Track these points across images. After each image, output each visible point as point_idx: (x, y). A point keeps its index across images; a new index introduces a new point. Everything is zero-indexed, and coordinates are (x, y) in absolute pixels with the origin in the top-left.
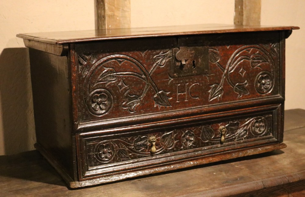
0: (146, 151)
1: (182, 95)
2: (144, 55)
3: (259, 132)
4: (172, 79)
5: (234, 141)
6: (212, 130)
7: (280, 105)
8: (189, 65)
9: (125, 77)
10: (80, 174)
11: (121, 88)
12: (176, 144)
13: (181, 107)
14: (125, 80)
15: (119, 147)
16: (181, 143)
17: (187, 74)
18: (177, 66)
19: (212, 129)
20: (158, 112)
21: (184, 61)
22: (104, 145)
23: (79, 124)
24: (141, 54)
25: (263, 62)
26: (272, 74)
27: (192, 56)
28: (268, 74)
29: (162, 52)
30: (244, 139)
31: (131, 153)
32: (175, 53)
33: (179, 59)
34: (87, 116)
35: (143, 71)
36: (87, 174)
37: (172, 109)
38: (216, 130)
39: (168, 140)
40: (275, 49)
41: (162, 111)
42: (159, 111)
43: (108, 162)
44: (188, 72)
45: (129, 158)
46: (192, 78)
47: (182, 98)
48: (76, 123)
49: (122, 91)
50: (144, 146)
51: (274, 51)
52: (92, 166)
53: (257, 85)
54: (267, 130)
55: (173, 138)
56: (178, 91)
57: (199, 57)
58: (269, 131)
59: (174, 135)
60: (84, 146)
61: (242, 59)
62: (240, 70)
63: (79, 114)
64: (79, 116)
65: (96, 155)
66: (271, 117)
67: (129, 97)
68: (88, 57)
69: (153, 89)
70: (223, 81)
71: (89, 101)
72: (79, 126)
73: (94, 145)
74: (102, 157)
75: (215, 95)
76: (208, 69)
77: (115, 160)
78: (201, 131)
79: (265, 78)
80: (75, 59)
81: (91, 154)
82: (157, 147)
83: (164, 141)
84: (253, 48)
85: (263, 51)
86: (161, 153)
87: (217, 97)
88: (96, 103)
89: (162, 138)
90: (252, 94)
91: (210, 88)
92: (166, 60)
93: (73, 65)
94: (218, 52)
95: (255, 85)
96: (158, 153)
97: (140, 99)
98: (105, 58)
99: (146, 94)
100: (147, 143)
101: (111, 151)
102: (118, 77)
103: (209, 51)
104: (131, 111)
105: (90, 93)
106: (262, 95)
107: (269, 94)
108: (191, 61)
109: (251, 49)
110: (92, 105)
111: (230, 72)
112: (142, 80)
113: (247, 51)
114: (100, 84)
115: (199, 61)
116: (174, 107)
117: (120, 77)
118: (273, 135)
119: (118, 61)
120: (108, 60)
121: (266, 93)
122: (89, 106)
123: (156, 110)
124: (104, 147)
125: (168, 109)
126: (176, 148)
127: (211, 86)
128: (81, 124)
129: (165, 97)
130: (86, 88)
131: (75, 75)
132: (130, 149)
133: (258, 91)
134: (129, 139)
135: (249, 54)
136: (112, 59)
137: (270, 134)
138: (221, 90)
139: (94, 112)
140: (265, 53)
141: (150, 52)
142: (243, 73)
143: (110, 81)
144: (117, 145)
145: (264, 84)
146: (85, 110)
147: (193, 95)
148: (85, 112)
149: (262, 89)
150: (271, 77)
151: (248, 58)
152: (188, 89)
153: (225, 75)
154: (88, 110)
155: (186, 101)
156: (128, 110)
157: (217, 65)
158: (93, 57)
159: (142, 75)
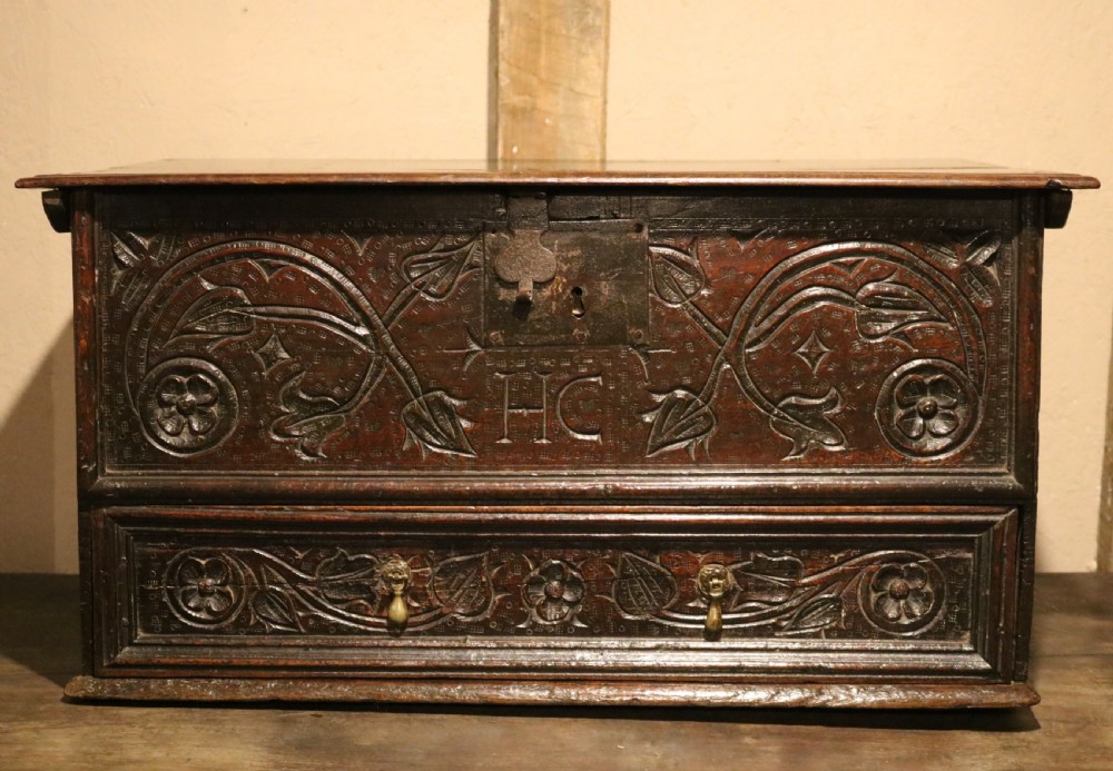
0: (369, 613)
1: (525, 418)
2: (366, 252)
3: (905, 621)
4: (482, 352)
5: (772, 636)
6: (663, 574)
7: (1010, 513)
8: (554, 303)
9: (283, 324)
10: (101, 652)
11: (269, 365)
12: (500, 607)
13: (516, 464)
14: (285, 334)
15: (261, 582)
16: (522, 605)
17: (545, 339)
18: (504, 303)
19: (663, 570)
20: (416, 467)
21: (530, 285)
22: (203, 562)
23: (103, 471)
24: (351, 245)
25: (921, 318)
26: (971, 377)
27: (569, 269)
28: (946, 373)
29: (440, 246)
30: (823, 634)
31: (304, 608)
32: (496, 251)
33: (510, 275)
34: (136, 449)
35: (358, 310)
36: (125, 653)
37: (476, 465)
38: (685, 577)
39: (466, 585)
40: (992, 270)
41: (434, 469)
42: (423, 469)
43: (212, 627)
44: (553, 331)
45: (297, 628)
46: (570, 357)
47: (524, 431)
48: (85, 466)
49: (271, 376)
50: (362, 592)
51: (986, 280)
52: (146, 630)
53: (890, 416)
54: (946, 618)
55: (484, 580)
56: (510, 401)
57: (602, 274)
58: (953, 619)
59: (490, 570)
60: (120, 556)
61: (813, 303)
62: (804, 346)
63: (102, 437)
64: (102, 447)
65: (170, 593)
66: (969, 559)
67: (302, 399)
68: (144, 242)
69: (399, 381)
70: (715, 381)
71: (146, 399)
72: (100, 478)
73: (162, 558)
74: (192, 604)
75: (677, 433)
76: (644, 324)
77: (243, 626)
78: (613, 570)
79: (936, 387)
80: (93, 245)
81: (151, 587)
82: (416, 605)
83: (447, 586)
84: (873, 258)
85: (923, 274)
86: (432, 632)
87: (685, 443)
88: (173, 409)
89: (438, 574)
90: (862, 450)
91: (654, 406)
92: (460, 277)
93: (83, 264)
94: (696, 263)
95: (879, 415)
96: (421, 628)
97: (345, 411)
98: (211, 250)
99: (371, 397)
100: (375, 584)
101: (228, 588)
102: (260, 323)
103: (650, 254)
104: (308, 454)
105: (149, 369)
106: (914, 459)
107: (953, 458)
108: (564, 290)
109: (858, 261)
110: (159, 412)
111: (751, 350)
112: (356, 342)
113: (836, 268)
114: (188, 340)
115: (600, 293)
116: (490, 457)
117: (268, 323)
118: (973, 642)
119: (262, 264)
120: (221, 258)
121: (937, 453)
122: (147, 415)
123: (412, 459)
124: (200, 572)
125: (461, 464)
126: (500, 621)
127: (659, 398)
128: (109, 475)
129: (452, 418)
130: (136, 348)
131: (87, 300)
132: (303, 594)
133: (891, 440)
134: (300, 555)
135: (850, 281)
136: (238, 255)
137: (958, 636)
138: (706, 415)
139: (164, 437)
140: (935, 283)
141: (389, 243)
142: (817, 359)
143: (229, 333)
144: (251, 572)
145: (928, 415)
146: (130, 427)
147: (575, 419)
148: (129, 434)
149: (914, 434)
150: (962, 387)
151: (846, 297)
152: (552, 398)
153: (727, 358)
154: (144, 429)
155: (544, 441)
156: (295, 446)
157: (688, 316)
158: (168, 241)
159: (358, 325)
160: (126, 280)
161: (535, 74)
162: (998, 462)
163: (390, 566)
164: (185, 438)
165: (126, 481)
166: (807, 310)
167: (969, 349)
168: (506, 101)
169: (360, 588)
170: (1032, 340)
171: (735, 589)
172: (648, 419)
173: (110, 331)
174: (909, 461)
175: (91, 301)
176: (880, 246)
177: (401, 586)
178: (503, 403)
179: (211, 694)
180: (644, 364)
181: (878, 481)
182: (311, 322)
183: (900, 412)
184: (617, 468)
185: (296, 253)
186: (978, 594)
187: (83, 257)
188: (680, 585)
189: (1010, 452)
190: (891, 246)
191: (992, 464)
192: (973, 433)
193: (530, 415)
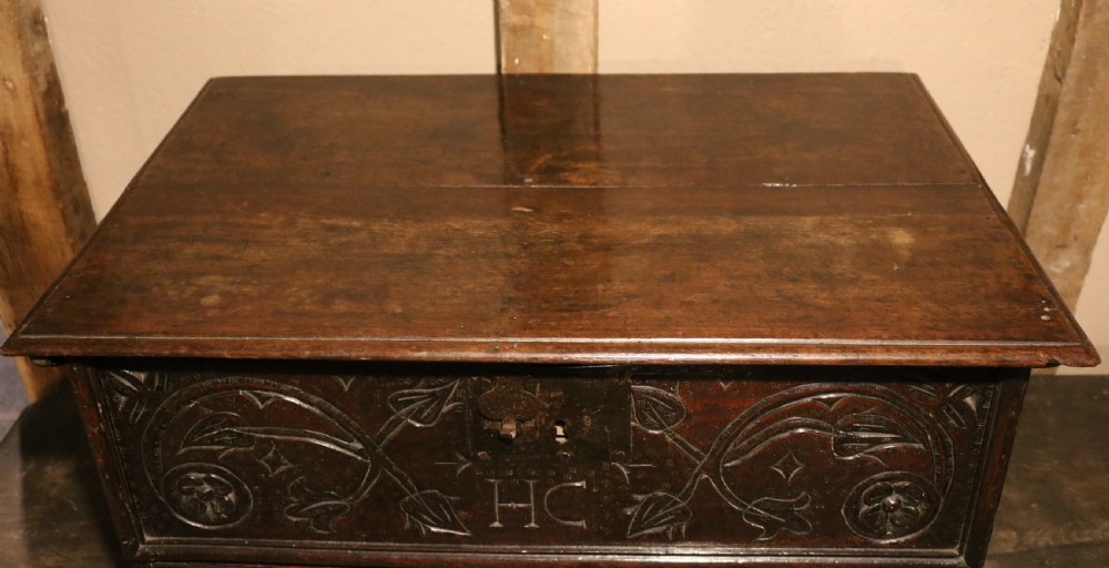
1: (514, 509)
2: (350, 388)
4: (471, 463)
8: (538, 431)
11: (274, 470)
13: (507, 540)
14: (283, 448)
18: (489, 430)
20: (418, 543)
21: (514, 420)
23: (143, 541)
24: (336, 382)
25: (896, 441)
26: (936, 484)
27: (552, 406)
28: (913, 481)
29: (423, 383)
32: (479, 392)
33: (493, 412)
34: (169, 523)
35: (350, 430)
37: (472, 540)
40: (969, 402)
41: (434, 544)
42: (423, 542)
44: (538, 451)
46: (555, 468)
47: (515, 518)
48: (126, 543)
49: (277, 477)
51: (963, 407)
53: (856, 510)
56: (500, 498)
57: (584, 410)
61: (792, 429)
62: (780, 461)
64: (137, 524)
67: (307, 492)
68: (142, 376)
69: (395, 484)
70: (692, 486)
71: (169, 490)
72: (141, 546)
75: (656, 520)
76: (626, 448)
79: (901, 490)
80: (90, 388)
84: (854, 395)
85: (903, 407)
87: (664, 527)
88: (195, 496)
90: (827, 534)
91: (633, 503)
92: (445, 409)
94: (679, 398)
95: (845, 513)
97: (348, 502)
98: (203, 384)
99: (371, 492)
102: (261, 440)
103: (633, 391)
104: (320, 528)
105: (166, 468)
106: (875, 541)
107: (910, 541)
108: (547, 422)
109: (838, 399)
110: (183, 498)
111: (728, 465)
112: (351, 454)
113: (818, 403)
114: (196, 451)
115: (583, 424)
116: (483, 535)
117: (267, 439)
119: (255, 394)
120: (214, 390)
121: (895, 537)
122: (174, 502)
123: (414, 535)
125: (459, 541)
127: (640, 497)
128: (149, 543)
129: (447, 508)
130: (151, 456)
131: (95, 430)
135: (831, 412)
136: (228, 388)
138: (682, 509)
141: (372, 382)
142: (791, 471)
143: (233, 445)
145: (891, 510)
146: (161, 509)
147: (560, 511)
148: (160, 514)
149: (877, 524)
150: (926, 491)
151: (825, 424)
152: (539, 498)
153: (705, 468)
154: (171, 510)
155: (533, 525)
156: (308, 524)
157: (670, 440)
158: (162, 377)
159: (352, 441)
160: (129, 405)
162: (951, 544)
164: (210, 516)
165: (164, 550)
166: (786, 434)
167: (939, 463)
168: (507, 21)
170: (1001, 467)
172: (629, 511)
174: (870, 543)
176: (865, 384)
178: (493, 497)
180: (626, 473)
181: (838, 561)
182: (307, 440)
183: (864, 509)
184: (600, 545)
185: (286, 387)
189: (963, 541)
190: (875, 384)
191: (945, 547)
192: (932, 522)
193: (518, 508)
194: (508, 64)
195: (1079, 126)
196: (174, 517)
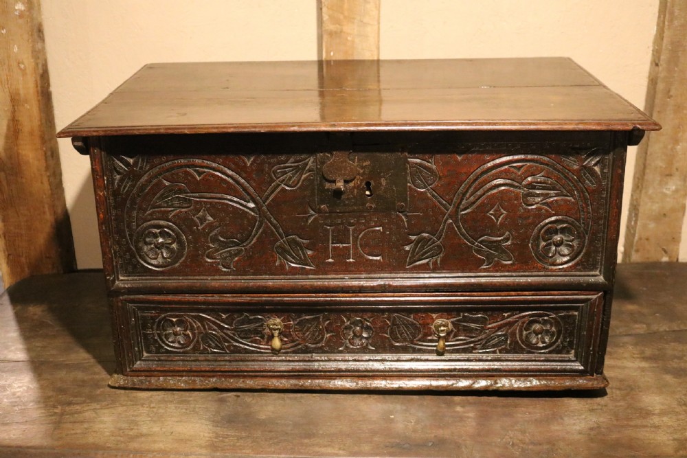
0: (261, 343)
1: (341, 249)
2: (251, 164)
3: (541, 345)
4: (317, 215)
5: (471, 352)
6: (415, 324)
7: (600, 294)
8: (356, 190)
9: (208, 202)
10: (125, 365)
11: (201, 224)
12: (330, 339)
13: (337, 272)
14: (209, 208)
15: (205, 329)
16: (341, 339)
17: (351, 208)
18: (328, 190)
19: (415, 322)
20: (283, 274)
21: (342, 181)
22: (174, 320)
23: (118, 278)
24: (243, 160)
25: (557, 195)
26: (582, 225)
27: (364, 172)
28: (569, 223)
29: (292, 160)
30: (498, 351)
31: (228, 342)
32: (323, 163)
33: (330, 177)
34: (135, 267)
35: (249, 194)
36: (138, 365)
37: (315, 272)
38: (426, 325)
39: (311, 330)
40: (597, 169)
41: (292, 275)
42: (287, 275)
43: (181, 350)
44: (355, 204)
45: (225, 350)
46: (365, 217)
47: (340, 255)
48: (108, 278)
49: (203, 229)
50: (257, 334)
51: (593, 173)
52: (148, 352)
53: (538, 245)
54: (562, 343)
55: (321, 327)
56: (333, 240)
57: (382, 174)
58: (566, 344)
59: (324, 323)
60: (131, 318)
61: (498, 187)
62: (493, 210)
63: (116, 262)
64: (116, 266)
65: (159, 335)
66: (576, 316)
67: (220, 240)
68: (131, 161)
69: (272, 231)
70: (443, 228)
71: (137, 242)
72: (117, 282)
73: (153, 318)
74: (170, 340)
75: (423, 255)
76: (405, 201)
77: (197, 350)
78: (388, 322)
79: (563, 231)
80: (102, 164)
81: (148, 332)
82: (286, 339)
83: (302, 330)
84: (531, 163)
85: (559, 172)
86: (294, 352)
87: (427, 260)
88: (152, 246)
89: (296, 325)
90: (522, 263)
91: (410, 242)
92: (304, 176)
93: (97, 175)
94: (434, 167)
95: (532, 246)
96: (289, 350)
97: (244, 246)
98: (167, 164)
99: (257, 239)
100: (264, 329)
101: (188, 332)
102: (196, 202)
103: (408, 162)
104: (225, 267)
105: (138, 226)
106: (550, 267)
107: (570, 267)
108: (361, 183)
109: (524, 165)
110: (145, 248)
111: (463, 213)
112: (248, 210)
113: (512, 169)
114: (158, 211)
115: (381, 184)
116: (322, 269)
117: (200, 202)
118: (576, 356)
119: (195, 171)
120: (173, 168)
121: (562, 264)
122: (139, 250)
123: (281, 270)
124: (173, 324)
125: (307, 272)
126: (329, 346)
127: (413, 238)
128: (122, 280)
129: (301, 249)
130: (130, 216)
131: (101, 194)
132: (227, 334)
133: (538, 258)
134: (224, 316)
135: (519, 176)
136: (181, 166)
137: (568, 352)
138: (438, 246)
139: (149, 260)
140: (565, 177)
141: (264, 159)
142: (499, 217)
143: (179, 207)
144: (199, 324)
145: (558, 245)
146: (131, 256)
147: (367, 250)
148: (130, 259)
149: (550, 255)
150: (577, 230)
151: (516, 184)
152: (355, 239)
153: (450, 217)
154: (138, 257)
155: (351, 260)
156: (219, 264)
157: (429, 195)
158: (143, 160)
159: (249, 202)
160: (121, 180)
161: (342, 13)
162: (594, 268)
163: (271, 321)
164: (160, 260)
165: (130, 283)
166: (495, 191)
167: (583, 211)
168: (327, 28)
169: (257, 332)
170: (617, 208)
171: (452, 331)
172: (407, 248)
173: (115, 208)
174: (547, 269)
175: (104, 194)
176: (536, 157)
177: (277, 332)
178: (329, 241)
179: (183, 386)
180: (405, 220)
181: (529, 279)
182: (223, 201)
183: (543, 243)
184: (391, 273)
185: (214, 165)
186: (580, 333)
187: (97, 171)
188: (424, 329)
189: (601, 264)
190: (542, 157)
191: (592, 270)
192: (582, 253)
193: (344, 247)
194: (327, 55)
195: (671, 93)
196: (139, 262)
